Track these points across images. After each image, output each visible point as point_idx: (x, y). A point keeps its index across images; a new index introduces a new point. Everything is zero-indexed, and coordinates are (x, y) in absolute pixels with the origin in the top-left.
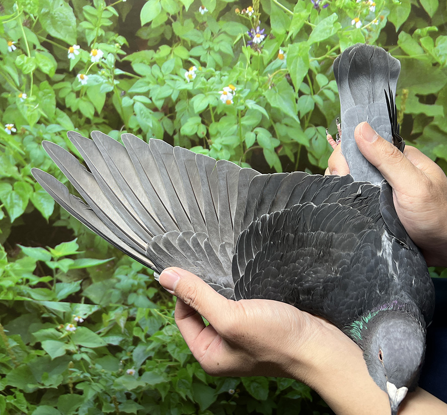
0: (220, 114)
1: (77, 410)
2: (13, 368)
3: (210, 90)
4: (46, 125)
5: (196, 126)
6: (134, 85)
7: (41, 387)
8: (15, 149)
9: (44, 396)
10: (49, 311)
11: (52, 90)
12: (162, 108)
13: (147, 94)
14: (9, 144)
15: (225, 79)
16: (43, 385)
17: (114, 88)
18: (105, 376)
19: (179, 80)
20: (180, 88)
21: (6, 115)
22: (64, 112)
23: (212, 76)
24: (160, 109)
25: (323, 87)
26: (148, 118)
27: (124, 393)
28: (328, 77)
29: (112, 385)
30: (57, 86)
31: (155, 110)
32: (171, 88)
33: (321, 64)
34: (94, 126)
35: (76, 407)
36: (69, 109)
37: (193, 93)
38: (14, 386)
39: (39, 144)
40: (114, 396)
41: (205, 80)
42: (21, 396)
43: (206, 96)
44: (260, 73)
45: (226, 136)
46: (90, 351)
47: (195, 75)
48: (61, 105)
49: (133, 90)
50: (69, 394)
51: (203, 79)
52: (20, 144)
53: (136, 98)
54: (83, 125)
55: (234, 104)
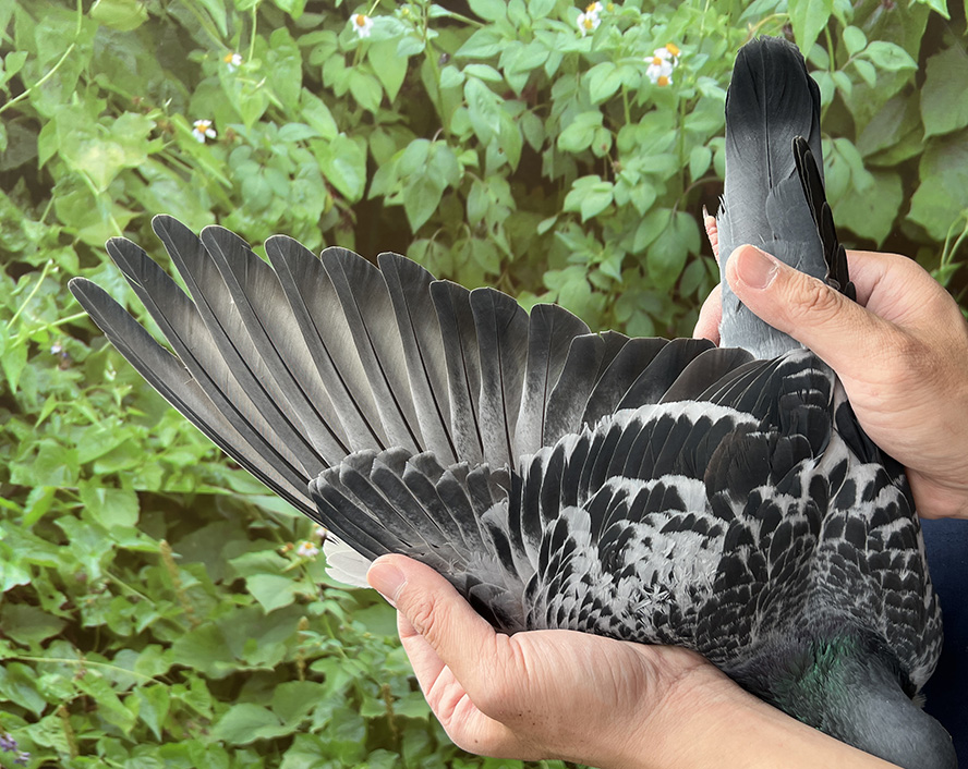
0: (644, 105)
1: (310, 714)
2: (187, 629)
3: (627, 54)
4: (279, 125)
5: (591, 131)
6: (468, 42)
7: (242, 668)
8: (211, 175)
9: (248, 686)
10: (265, 515)
11: (296, 47)
12: (524, 91)
13: (493, 61)
14: (198, 164)
15: (660, 30)
16: (245, 663)
17: (426, 45)
18: (371, 645)
19: (563, 32)
20: (565, 49)
21: (197, 101)
22: (319, 96)
23: (633, 24)
24: (518, 93)
25: (856, 54)
26: (492, 112)
27: (405, 680)
28: (866, 34)
29: (383, 662)
30: (306, 40)
31: (509, 95)
32: (546, 47)
33: (856, 5)
34: (379, 129)
35: (309, 707)
36: (330, 91)
37: (591, 59)
38: (187, 665)
39: (263, 165)
40: (386, 684)
41: (618, 32)
42: (199, 686)
43: (617, 68)
44: (733, 22)
45: (651, 155)
46: (345, 596)
47: (599, 21)
48: (313, 82)
49: (466, 51)
50: (296, 683)
51: (615, 31)
52: (223, 165)
53: (470, 68)
54: (357, 127)
55: (673, 85)
